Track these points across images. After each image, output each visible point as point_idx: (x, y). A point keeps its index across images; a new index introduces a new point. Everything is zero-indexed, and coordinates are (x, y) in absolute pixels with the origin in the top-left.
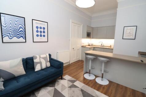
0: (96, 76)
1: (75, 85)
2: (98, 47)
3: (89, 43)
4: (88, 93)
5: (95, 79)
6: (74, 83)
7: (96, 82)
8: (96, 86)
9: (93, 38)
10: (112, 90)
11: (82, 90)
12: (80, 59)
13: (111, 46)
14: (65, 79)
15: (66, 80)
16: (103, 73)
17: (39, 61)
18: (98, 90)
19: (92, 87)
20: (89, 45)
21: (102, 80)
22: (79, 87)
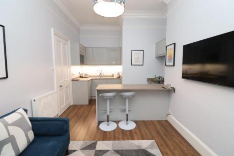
0: (117, 122)
1: (100, 151)
2: (96, 78)
3: (81, 73)
4: (126, 150)
5: (118, 126)
6: (95, 148)
7: (123, 130)
8: (127, 135)
9: (86, 65)
10: (144, 131)
11: (117, 151)
12: (72, 104)
13: (113, 75)
14: (74, 151)
15: (77, 150)
16: (127, 113)
17: (8, 136)
18: (133, 139)
19: (124, 139)
20: (81, 77)
21: (127, 124)
22: (109, 151)
